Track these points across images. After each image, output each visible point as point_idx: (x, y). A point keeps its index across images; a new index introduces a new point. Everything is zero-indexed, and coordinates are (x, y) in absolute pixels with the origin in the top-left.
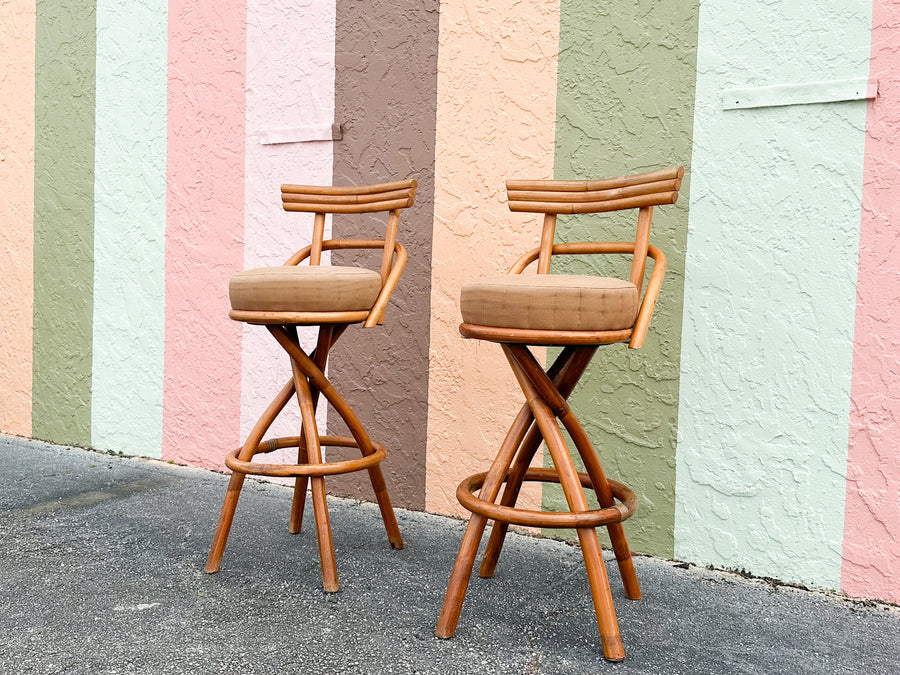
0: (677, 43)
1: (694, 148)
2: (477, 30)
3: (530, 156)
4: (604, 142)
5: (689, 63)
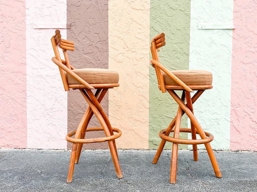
0: (185, 10)
1: (190, 38)
3: (142, 38)
5: (188, 15)
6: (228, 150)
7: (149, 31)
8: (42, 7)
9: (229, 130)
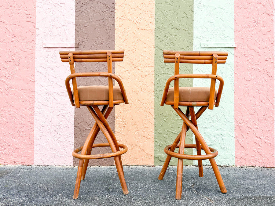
0: (188, 30)
2: (128, 19)
3: (147, 56)
5: (191, 35)
6: (233, 166)
7: (154, 49)
8: (52, 27)
9: (234, 145)
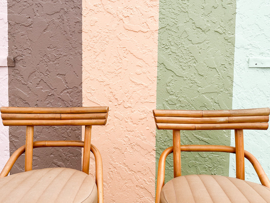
0: (224, 31)
1: (234, 85)
2: (108, 10)
3: (143, 83)
4: (186, 78)
7: (157, 70)
